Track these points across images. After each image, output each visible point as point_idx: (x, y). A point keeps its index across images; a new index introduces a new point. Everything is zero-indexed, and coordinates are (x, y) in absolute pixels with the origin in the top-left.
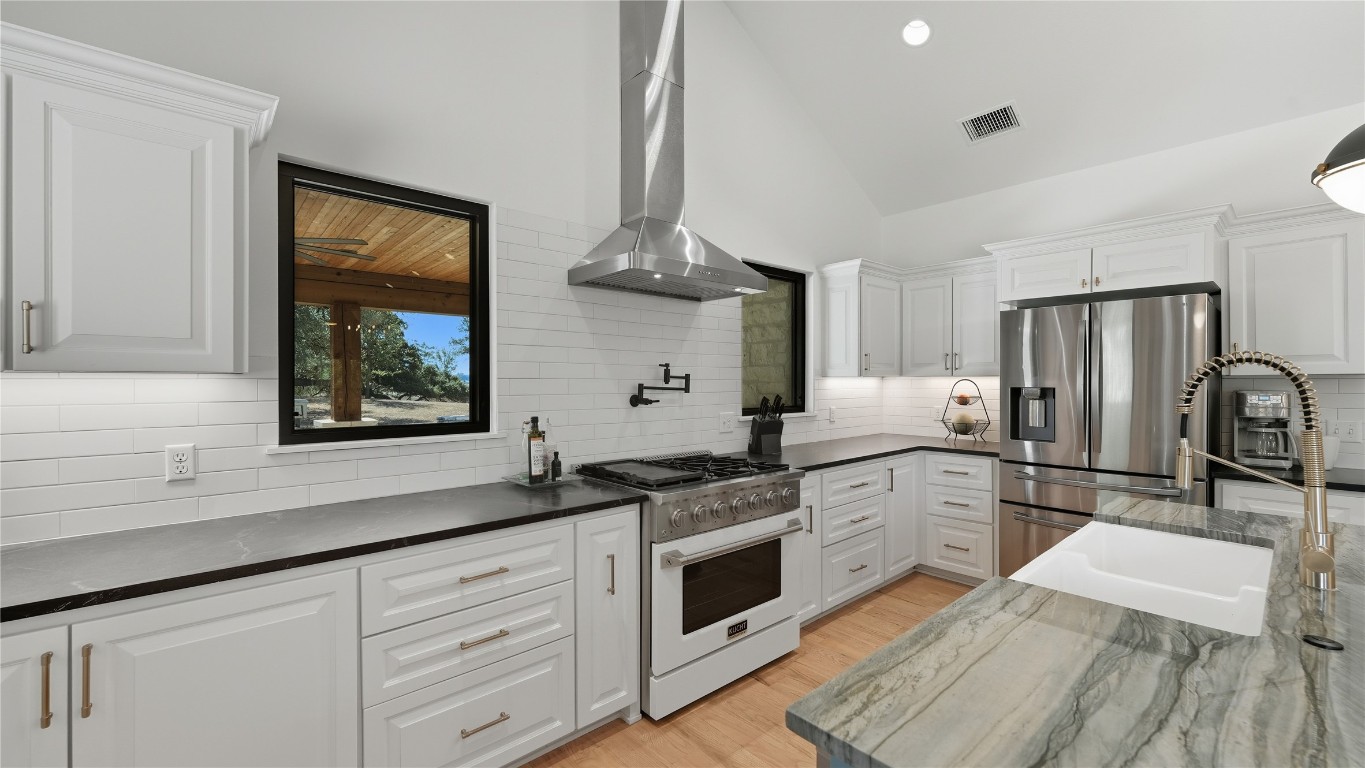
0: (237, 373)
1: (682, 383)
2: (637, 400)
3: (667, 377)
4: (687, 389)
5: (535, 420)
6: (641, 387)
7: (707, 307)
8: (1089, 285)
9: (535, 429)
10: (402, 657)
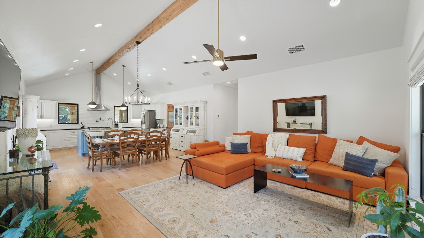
0: (55, 119)
1: (103, 120)
2: (97, 121)
3: (101, 119)
7: (107, 111)
9: (82, 124)
10: (66, 137)
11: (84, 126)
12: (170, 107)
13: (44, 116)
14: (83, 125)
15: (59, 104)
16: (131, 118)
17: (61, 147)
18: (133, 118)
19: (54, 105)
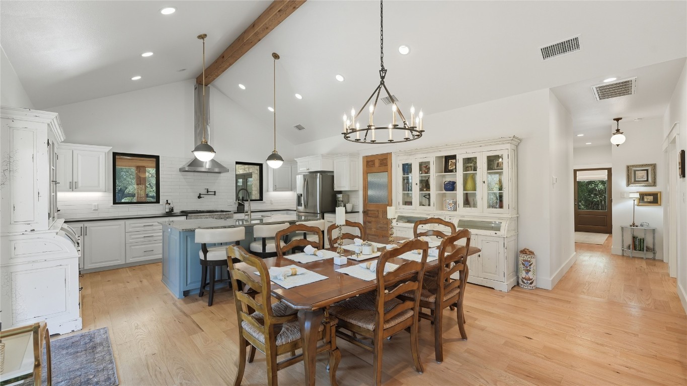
0: (105, 191)
1: (213, 193)
2: (199, 197)
3: (208, 192)
4: (215, 195)
5: (167, 201)
6: (200, 194)
7: (222, 175)
8: (308, 170)
9: (167, 203)
10: (133, 237)
11: (172, 210)
12: (373, 161)
13: (80, 185)
14: (172, 205)
15: (115, 154)
16: (271, 187)
17: (121, 262)
18: (275, 190)
19: (102, 158)
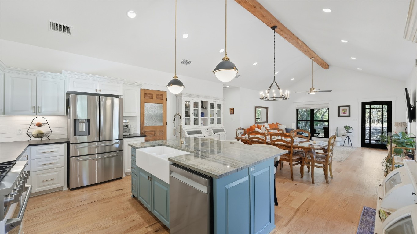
8: (97, 91)
12: (150, 94)
